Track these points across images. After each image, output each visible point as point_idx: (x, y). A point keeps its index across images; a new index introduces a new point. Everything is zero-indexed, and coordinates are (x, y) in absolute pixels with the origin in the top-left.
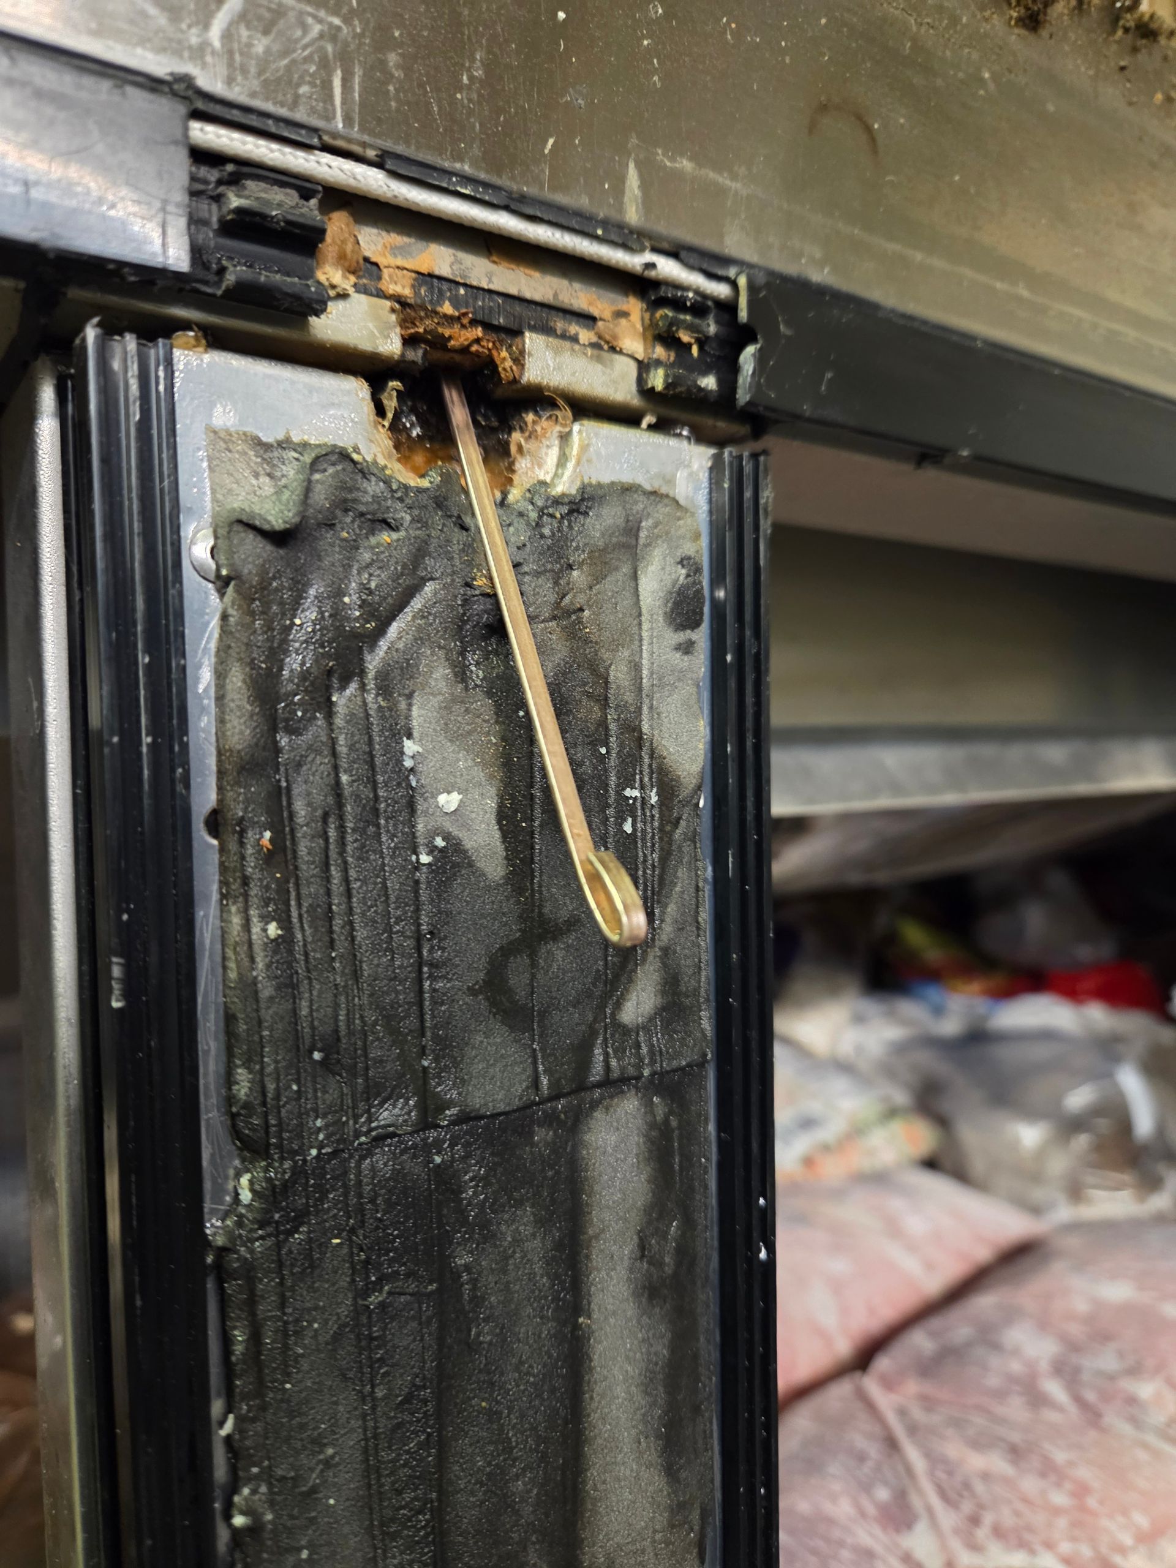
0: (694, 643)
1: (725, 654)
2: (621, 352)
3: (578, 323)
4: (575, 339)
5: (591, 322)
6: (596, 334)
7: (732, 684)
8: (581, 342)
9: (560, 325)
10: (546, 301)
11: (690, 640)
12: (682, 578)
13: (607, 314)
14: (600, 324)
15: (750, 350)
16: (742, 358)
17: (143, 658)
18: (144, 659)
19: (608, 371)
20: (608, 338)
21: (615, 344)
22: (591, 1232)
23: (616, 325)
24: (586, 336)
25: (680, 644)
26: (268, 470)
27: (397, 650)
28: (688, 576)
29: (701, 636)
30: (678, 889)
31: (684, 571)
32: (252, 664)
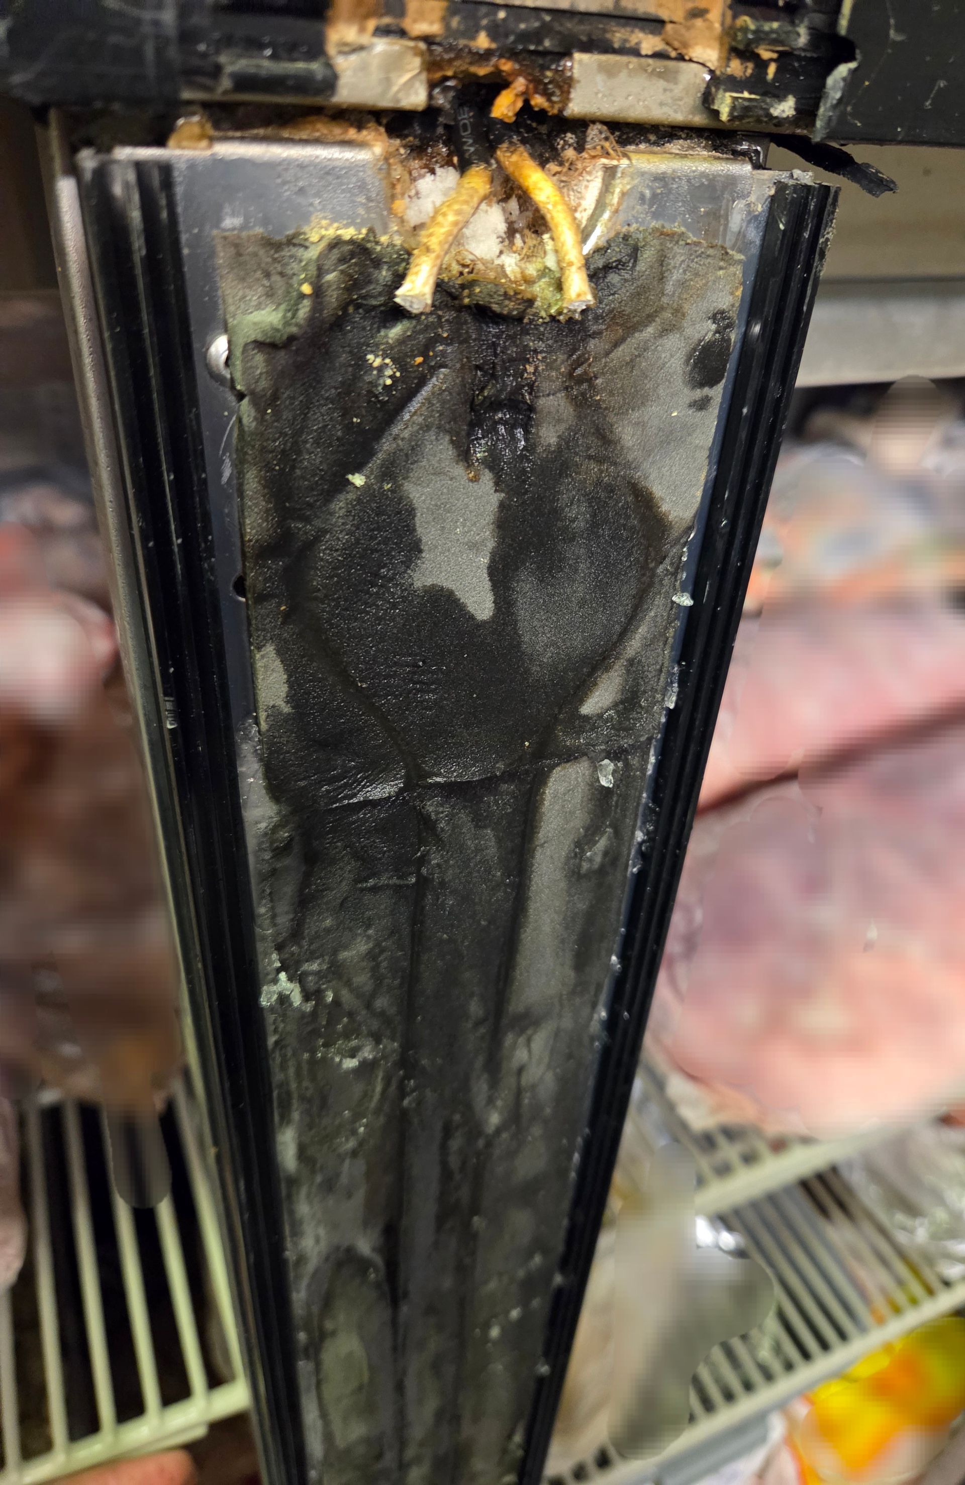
0: (711, 398)
1: (742, 407)
2: (691, 60)
3: (642, 29)
4: (635, 52)
5: (659, 25)
6: (663, 40)
7: (743, 435)
8: (643, 52)
9: (618, 35)
10: (604, 11)
11: (707, 396)
12: (710, 335)
13: (679, 16)
14: (669, 27)
15: (843, 70)
16: (830, 81)
17: (168, 476)
18: (168, 478)
19: (671, 86)
20: (676, 44)
21: (684, 51)
22: (537, 843)
23: (688, 28)
24: (649, 43)
25: (695, 402)
26: (279, 269)
27: (403, 439)
28: (717, 332)
29: (717, 393)
30: (652, 614)
31: (714, 327)
32: (268, 467)
